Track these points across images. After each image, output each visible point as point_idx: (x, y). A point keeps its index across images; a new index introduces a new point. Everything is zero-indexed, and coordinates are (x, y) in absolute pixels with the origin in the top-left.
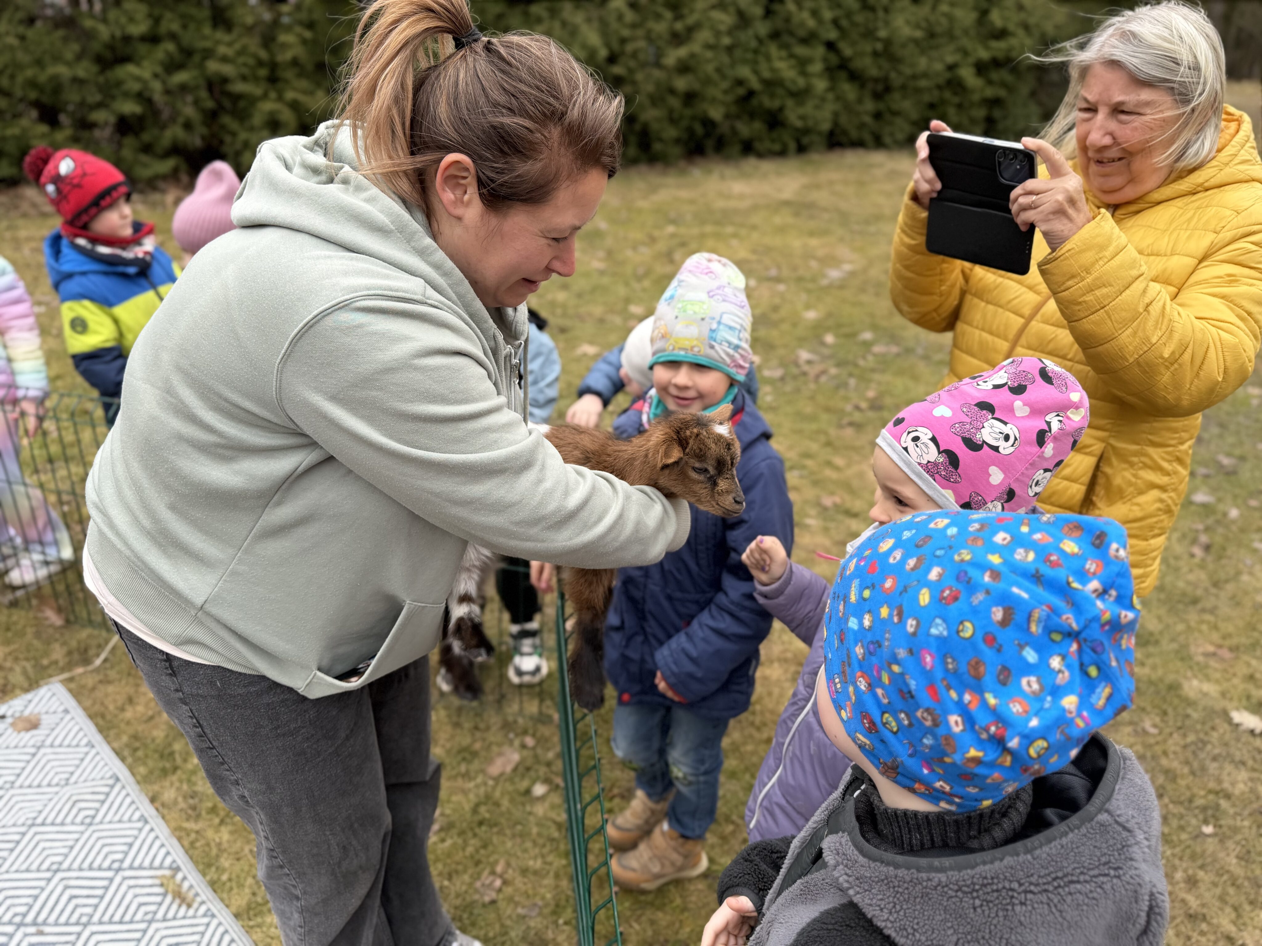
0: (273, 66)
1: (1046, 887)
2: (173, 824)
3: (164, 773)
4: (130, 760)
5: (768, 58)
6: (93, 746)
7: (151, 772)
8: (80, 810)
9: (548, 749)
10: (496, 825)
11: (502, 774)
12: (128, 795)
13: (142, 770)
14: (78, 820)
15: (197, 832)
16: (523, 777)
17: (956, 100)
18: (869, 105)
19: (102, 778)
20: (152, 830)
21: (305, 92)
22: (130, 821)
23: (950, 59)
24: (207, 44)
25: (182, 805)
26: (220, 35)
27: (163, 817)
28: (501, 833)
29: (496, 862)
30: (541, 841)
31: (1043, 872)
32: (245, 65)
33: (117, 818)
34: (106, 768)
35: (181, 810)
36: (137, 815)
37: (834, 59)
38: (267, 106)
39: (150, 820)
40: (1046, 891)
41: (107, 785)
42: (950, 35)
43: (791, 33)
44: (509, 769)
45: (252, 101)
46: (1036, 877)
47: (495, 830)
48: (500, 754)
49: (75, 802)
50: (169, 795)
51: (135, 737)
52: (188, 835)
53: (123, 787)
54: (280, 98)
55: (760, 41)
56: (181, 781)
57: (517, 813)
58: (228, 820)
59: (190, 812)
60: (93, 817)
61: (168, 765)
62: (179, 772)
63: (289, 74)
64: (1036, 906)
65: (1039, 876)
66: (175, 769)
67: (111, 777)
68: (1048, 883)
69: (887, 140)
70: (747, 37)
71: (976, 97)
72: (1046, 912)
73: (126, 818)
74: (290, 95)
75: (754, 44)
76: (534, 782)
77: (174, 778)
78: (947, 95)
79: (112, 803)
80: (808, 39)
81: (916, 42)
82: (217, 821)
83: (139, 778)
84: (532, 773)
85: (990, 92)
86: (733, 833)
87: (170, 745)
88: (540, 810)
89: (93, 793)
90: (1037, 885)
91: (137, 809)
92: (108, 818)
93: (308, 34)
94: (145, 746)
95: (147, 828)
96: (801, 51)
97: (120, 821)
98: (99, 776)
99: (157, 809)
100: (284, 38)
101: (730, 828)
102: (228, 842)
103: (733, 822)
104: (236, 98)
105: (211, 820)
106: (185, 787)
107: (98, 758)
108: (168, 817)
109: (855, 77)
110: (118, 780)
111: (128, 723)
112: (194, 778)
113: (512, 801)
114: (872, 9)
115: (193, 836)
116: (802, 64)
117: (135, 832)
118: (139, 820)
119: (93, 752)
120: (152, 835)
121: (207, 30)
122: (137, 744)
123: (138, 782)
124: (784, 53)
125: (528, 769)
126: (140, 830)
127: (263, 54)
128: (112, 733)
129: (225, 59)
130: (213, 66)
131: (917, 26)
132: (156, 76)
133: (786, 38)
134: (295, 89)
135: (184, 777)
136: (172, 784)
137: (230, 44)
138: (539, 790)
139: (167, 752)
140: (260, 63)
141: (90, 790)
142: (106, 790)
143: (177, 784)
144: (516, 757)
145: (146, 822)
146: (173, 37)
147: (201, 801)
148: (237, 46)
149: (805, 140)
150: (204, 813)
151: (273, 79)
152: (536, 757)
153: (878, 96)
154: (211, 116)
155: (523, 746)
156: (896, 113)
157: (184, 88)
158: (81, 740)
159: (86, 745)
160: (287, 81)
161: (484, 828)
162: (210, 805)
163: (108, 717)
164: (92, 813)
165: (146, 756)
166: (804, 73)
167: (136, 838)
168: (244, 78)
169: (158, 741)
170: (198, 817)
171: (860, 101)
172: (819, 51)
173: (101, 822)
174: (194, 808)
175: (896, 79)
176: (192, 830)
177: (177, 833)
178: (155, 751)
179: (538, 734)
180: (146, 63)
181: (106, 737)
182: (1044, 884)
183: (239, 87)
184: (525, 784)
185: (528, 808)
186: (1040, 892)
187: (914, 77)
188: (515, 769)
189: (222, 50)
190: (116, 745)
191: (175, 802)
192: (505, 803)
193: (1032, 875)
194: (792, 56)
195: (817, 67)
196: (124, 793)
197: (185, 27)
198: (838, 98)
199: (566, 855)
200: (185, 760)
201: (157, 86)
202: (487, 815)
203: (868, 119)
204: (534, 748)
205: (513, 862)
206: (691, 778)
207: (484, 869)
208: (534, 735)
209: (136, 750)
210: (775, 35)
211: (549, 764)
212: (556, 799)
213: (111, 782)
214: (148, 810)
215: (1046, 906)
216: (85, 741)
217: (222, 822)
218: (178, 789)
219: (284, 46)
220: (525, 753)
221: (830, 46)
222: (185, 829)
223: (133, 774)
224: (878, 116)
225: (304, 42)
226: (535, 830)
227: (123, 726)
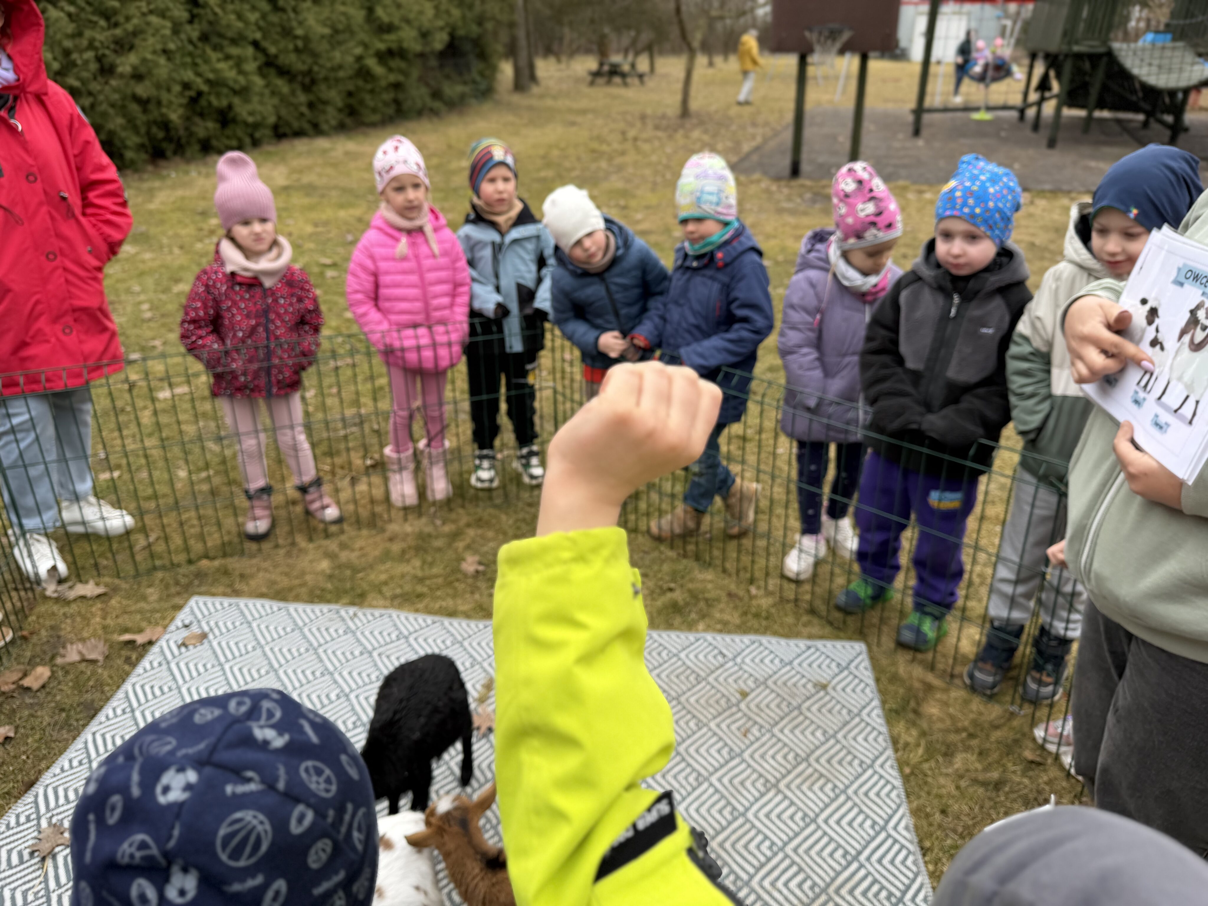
5: (207, 61)
17: (368, 86)
18: (302, 98)
23: (358, 51)
37: (262, 58)
42: (349, 30)
43: (221, 36)
55: (194, 44)
69: (325, 127)
70: (183, 41)
71: (383, 83)
75: (189, 47)
78: (360, 83)
80: (238, 40)
81: (327, 38)
85: (393, 78)
96: (234, 51)
109: (284, 72)
114: (283, 10)
116: (239, 63)
124: (220, 55)
131: (324, 24)
133: (217, 40)
149: (257, 135)
153: (307, 89)
156: (325, 103)
166: (241, 72)
171: (293, 93)
172: (250, 51)
175: (318, 72)
187: (333, 69)
194: (227, 57)
195: (251, 66)
198: (276, 93)
203: (304, 109)
210: (205, 38)
221: (257, 45)
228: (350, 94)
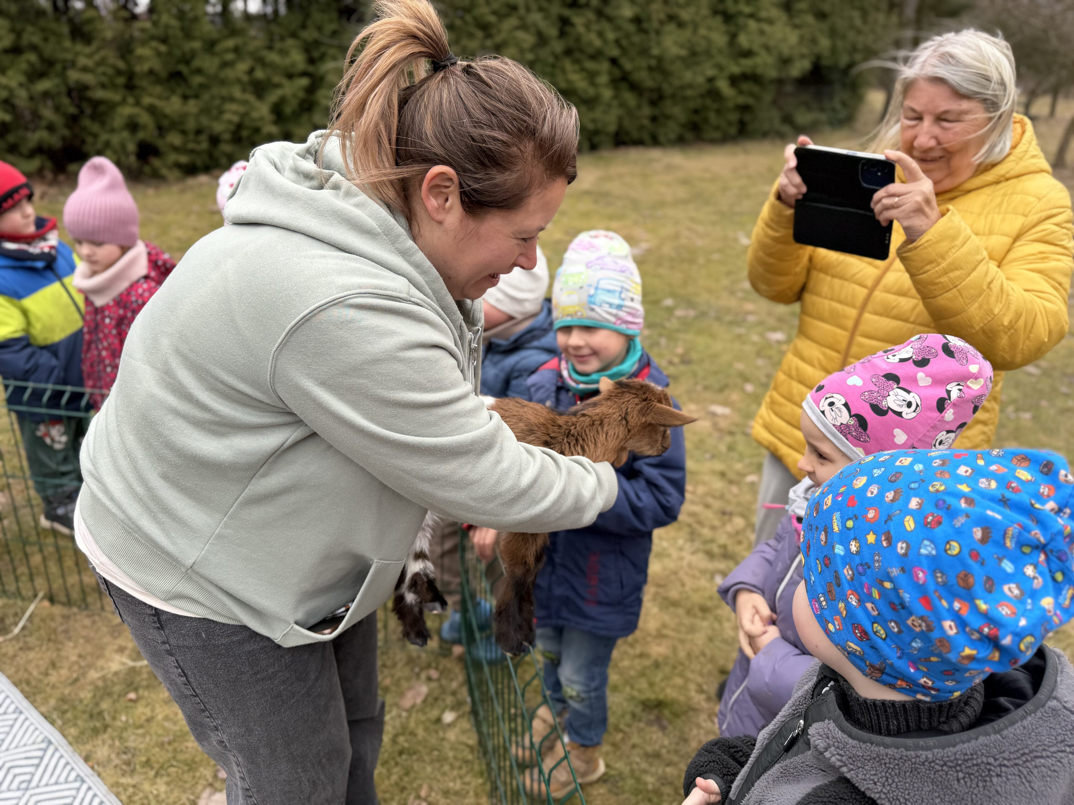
0: (131, 76)
1: (1017, 761)
2: (111, 780)
3: (96, 732)
4: (59, 722)
5: (564, 71)
6: (21, 712)
7: (82, 733)
8: (15, 776)
9: (452, 680)
10: (415, 753)
11: (414, 706)
12: (62, 757)
13: (73, 731)
14: (14, 786)
15: (134, 786)
16: (432, 706)
17: (715, 106)
18: (647, 111)
19: (34, 743)
20: (89, 788)
21: (160, 98)
22: (66, 782)
23: (710, 72)
24: (69, 56)
25: (117, 761)
26: (79, 47)
27: (99, 775)
28: (421, 759)
29: (420, 787)
30: (457, 764)
31: (1013, 749)
32: (104, 74)
33: (53, 780)
34: (37, 733)
35: (116, 766)
36: (73, 776)
37: (617, 73)
38: (127, 111)
39: (86, 779)
40: (1016, 764)
41: (40, 749)
42: (708, 54)
43: (582, 51)
44: (419, 701)
45: (112, 106)
46: (1007, 753)
47: (414, 757)
48: (410, 688)
49: (10, 769)
50: (102, 752)
51: (63, 700)
52: (125, 790)
53: (56, 750)
54: (138, 103)
55: (556, 57)
56: (113, 739)
57: (433, 741)
58: (163, 772)
59: (124, 767)
60: (30, 781)
61: (98, 724)
62: (109, 730)
63: (144, 83)
64: (1009, 777)
65: (1010, 753)
66: (106, 727)
67: (43, 741)
68: (1018, 758)
69: (662, 139)
70: (545, 53)
71: (730, 104)
72: (1018, 783)
73: (62, 779)
74: (147, 100)
75: (551, 60)
76: (443, 711)
77: (106, 736)
78: (708, 102)
79: (47, 766)
80: (596, 56)
81: (682, 59)
82: (152, 773)
83: (70, 739)
84: (440, 703)
85: (741, 100)
86: (623, 739)
87: (97, 704)
88: (452, 735)
89: (27, 758)
90: (1009, 760)
91: (72, 769)
92: (44, 782)
93: (163, 48)
94: (74, 708)
95: (85, 787)
96: (590, 65)
97: (56, 783)
98: (31, 741)
99: (92, 768)
100: (141, 51)
101: (619, 736)
102: (166, 792)
103: (621, 731)
104: (96, 104)
105: (146, 773)
106: (117, 743)
107: (27, 723)
108: (104, 774)
109: (634, 87)
110: (50, 743)
111: (54, 687)
112: (125, 735)
113: (426, 729)
114: (646, 32)
115: (131, 790)
116: (592, 76)
117: (73, 793)
118: (75, 780)
119: (22, 717)
120: (90, 794)
121: (67, 43)
122: (66, 707)
123: (70, 744)
124: (576, 67)
125: (436, 699)
126: (78, 789)
127: (121, 65)
128: (38, 698)
129: (85, 69)
130: (74, 76)
131: (682, 46)
132: (21, 85)
133: (577, 55)
134: (151, 95)
135: (115, 734)
136: (104, 742)
137: (90, 56)
138: (449, 717)
139: (95, 712)
140: (119, 73)
141: (23, 755)
142: (40, 753)
143: (110, 742)
144: (424, 689)
145: (83, 781)
146: (34, 48)
147: (134, 755)
148: (97, 57)
149: (596, 139)
150: (138, 767)
151: (130, 87)
152: (441, 687)
153: (654, 103)
154: (73, 120)
155: (429, 679)
156: (668, 117)
157: (46, 95)
158: (8, 707)
159: (14, 712)
160: (143, 89)
161: (404, 757)
162: (144, 759)
163: (33, 683)
164: (27, 777)
165: (76, 718)
166: (593, 84)
167: (75, 798)
168: (103, 86)
169: (85, 702)
170: (133, 771)
171: (639, 107)
172: (605, 66)
173: (38, 786)
174: (128, 763)
175: (667, 89)
176: (128, 785)
177: (115, 789)
178: (84, 712)
179: (441, 667)
180: (10, 73)
181: (33, 703)
182: (1015, 759)
183: (99, 94)
184: (434, 713)
185: (441, 734)
186: (1012, 766)
187: (683, 88)
188: (425, 701)
189: (83, 61)
190: (43, 709)
191: (109, 760)
192: (421, 732)
193: (1004, 752)
194: (583, 70)
195: (603, 79)
196: (57, 755)
197: (46, 39)
198: (622, 105)
199: (481, 774)
200: (114, 718)
201: (23, 93)
202: (406, 745)
203: (646, 122)
204: (438, 680)
205: (435, 785)
206: (583, 695)
207: (410, 794)
208: (437, 668)
209: (64, 712)
210: (568, 52)
211: (454, 693)
212: (466, 724)
213: (43, 746)
214: (83, 769)
215: (1018, 778)
216: (12, 708)
217: (157, 774)
218: (111, 746)
219: (141, 59)
220: (434, 685)
221: (614, 61)
222: (122, 785)
223: (64, 736)
224: (654, 119)
225: (159, 54)
226: (451, 754)
227: (48, 689)
228: (696, 112)
